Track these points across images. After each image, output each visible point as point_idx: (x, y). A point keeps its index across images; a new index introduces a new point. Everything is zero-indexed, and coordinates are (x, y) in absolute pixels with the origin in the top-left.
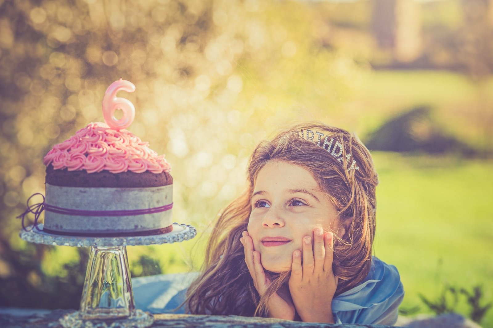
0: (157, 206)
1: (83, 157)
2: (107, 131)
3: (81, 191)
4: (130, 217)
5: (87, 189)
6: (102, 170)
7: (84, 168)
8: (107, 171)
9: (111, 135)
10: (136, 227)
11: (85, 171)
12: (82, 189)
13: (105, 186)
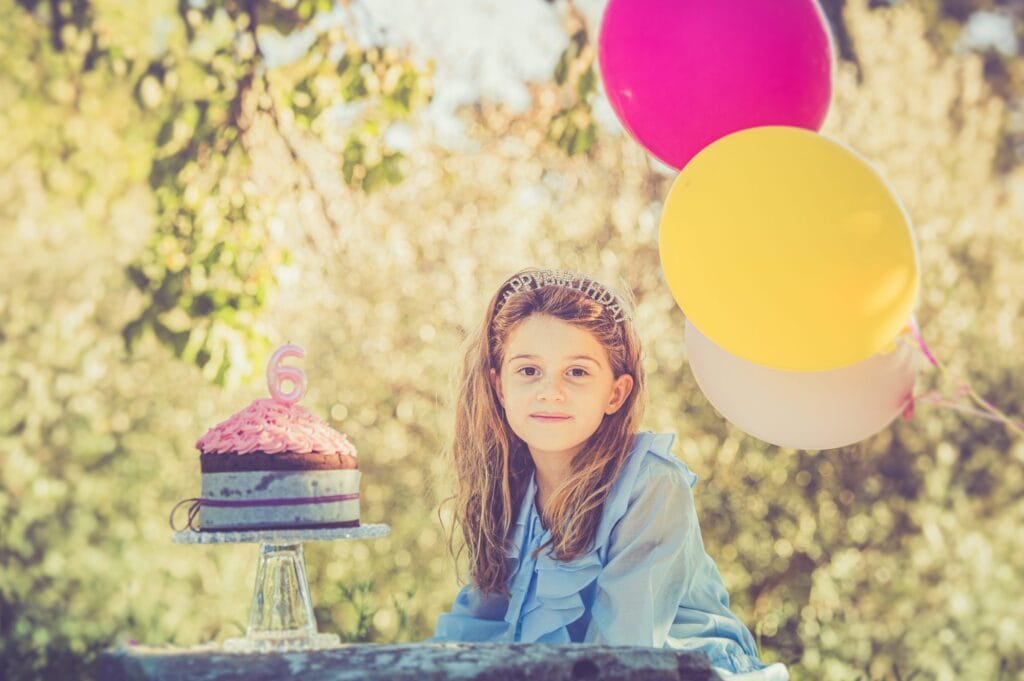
0: (325, 494)
1: (235, 435)
2: (271, 406)
3: (231, 477)
4: (290, 508)
5: (237, 474)
6: (254, 450)
7: (235, 449)
8: (261, 452)
9: (274, 410)
10: (298, 519)
11: (236, 452)
12: (232, 474)
13: (257, 469)
